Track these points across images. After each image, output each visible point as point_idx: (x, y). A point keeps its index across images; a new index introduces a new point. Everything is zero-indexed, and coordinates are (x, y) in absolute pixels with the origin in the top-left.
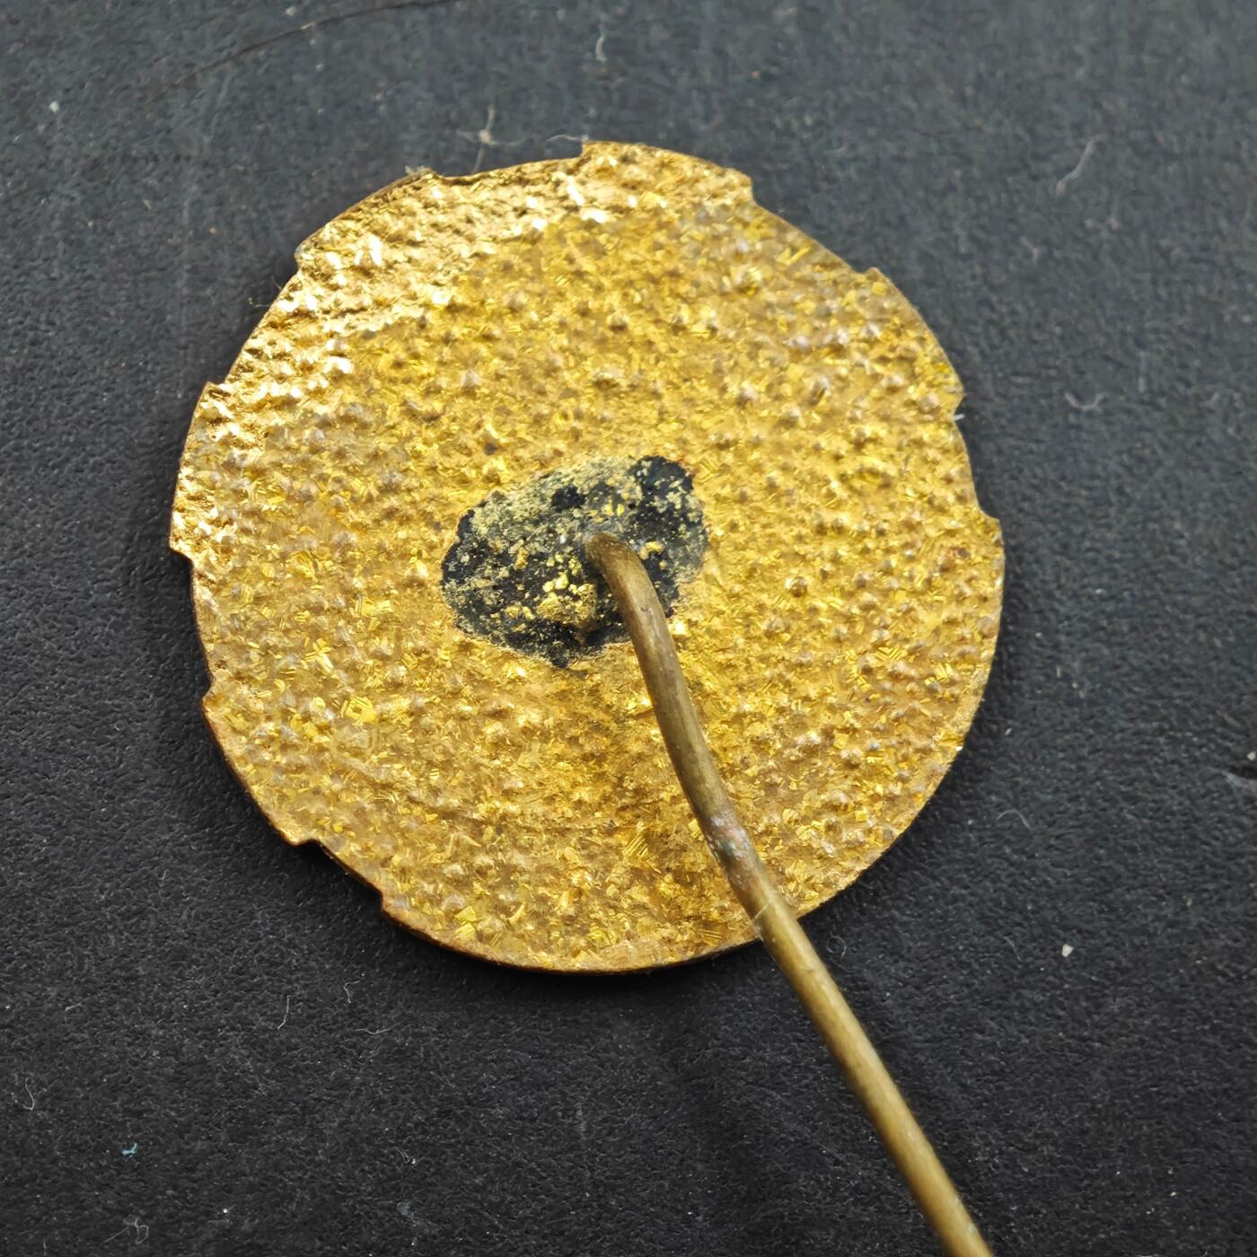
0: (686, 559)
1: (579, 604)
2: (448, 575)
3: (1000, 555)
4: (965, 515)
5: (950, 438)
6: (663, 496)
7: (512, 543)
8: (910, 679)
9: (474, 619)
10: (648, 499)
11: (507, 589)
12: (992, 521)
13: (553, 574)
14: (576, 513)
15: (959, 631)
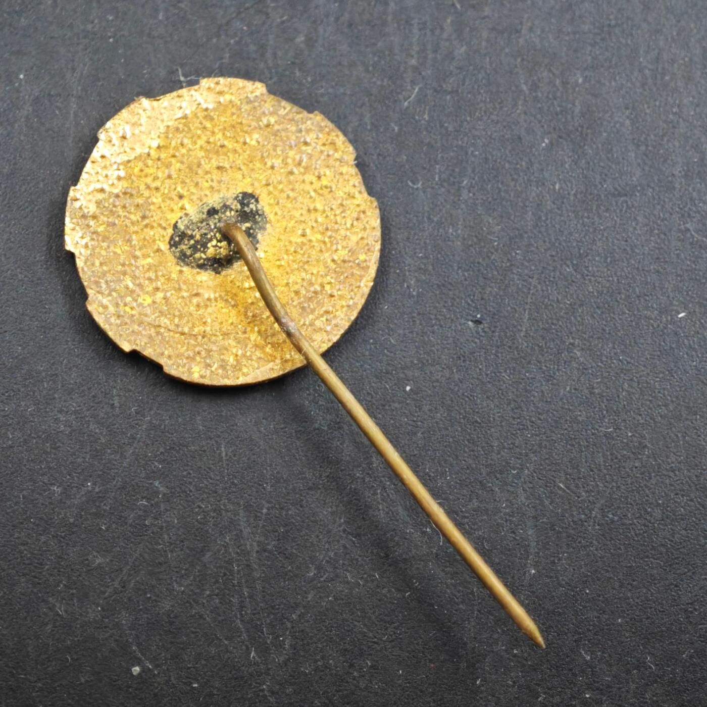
0: (260, 228)
1: (222, 249)
2: (171, 246)
3: (378, 211)
4: (362, 199)
5: (354, 170)
6: (248, 206)
7: (194, 231)
8: (350, 261)
9: (183, 261)
10: (243, 208)
11: (194, 248)
12: (373, 199)
13: (211, 240)
14: (216, 216)
15: (366, 242)
